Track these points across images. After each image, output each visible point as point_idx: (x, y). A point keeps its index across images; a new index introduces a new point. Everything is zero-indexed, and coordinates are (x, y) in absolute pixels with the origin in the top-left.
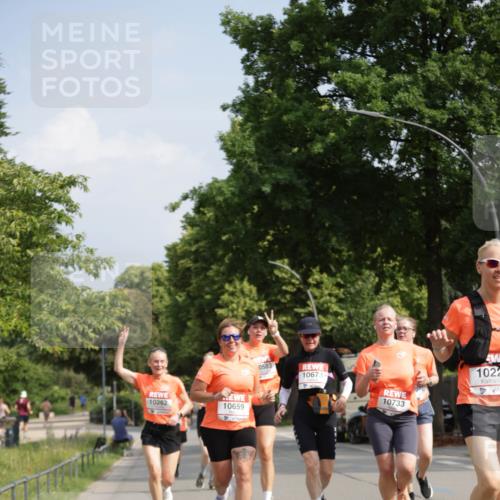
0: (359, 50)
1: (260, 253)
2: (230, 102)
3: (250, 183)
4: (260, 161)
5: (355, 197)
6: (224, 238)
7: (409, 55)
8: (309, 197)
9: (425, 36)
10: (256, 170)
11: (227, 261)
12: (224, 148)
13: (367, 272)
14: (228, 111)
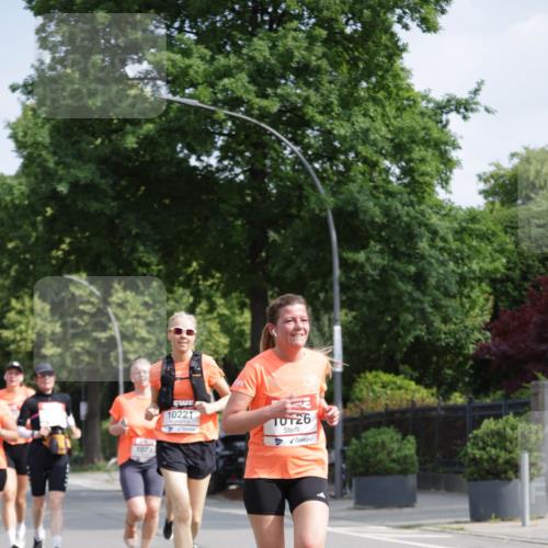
0: (177, 25)
1: (53, 266)
2: (21, 83)
3: (43, 181)
4: (55, 153)
5: (167, 201)
6: (10, 246)
7: (234, 33)
8: (114, 199)
9: (255, 11)
10: (51, 165)
11: (13, 273)
12: (14, 136)
13: (180, 291)
14: (18, 92)
